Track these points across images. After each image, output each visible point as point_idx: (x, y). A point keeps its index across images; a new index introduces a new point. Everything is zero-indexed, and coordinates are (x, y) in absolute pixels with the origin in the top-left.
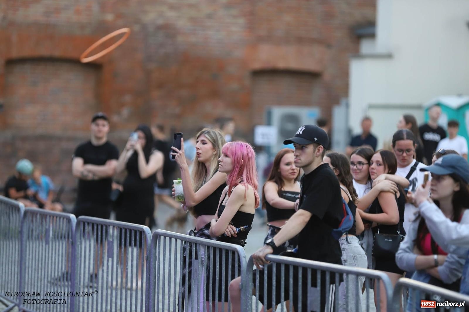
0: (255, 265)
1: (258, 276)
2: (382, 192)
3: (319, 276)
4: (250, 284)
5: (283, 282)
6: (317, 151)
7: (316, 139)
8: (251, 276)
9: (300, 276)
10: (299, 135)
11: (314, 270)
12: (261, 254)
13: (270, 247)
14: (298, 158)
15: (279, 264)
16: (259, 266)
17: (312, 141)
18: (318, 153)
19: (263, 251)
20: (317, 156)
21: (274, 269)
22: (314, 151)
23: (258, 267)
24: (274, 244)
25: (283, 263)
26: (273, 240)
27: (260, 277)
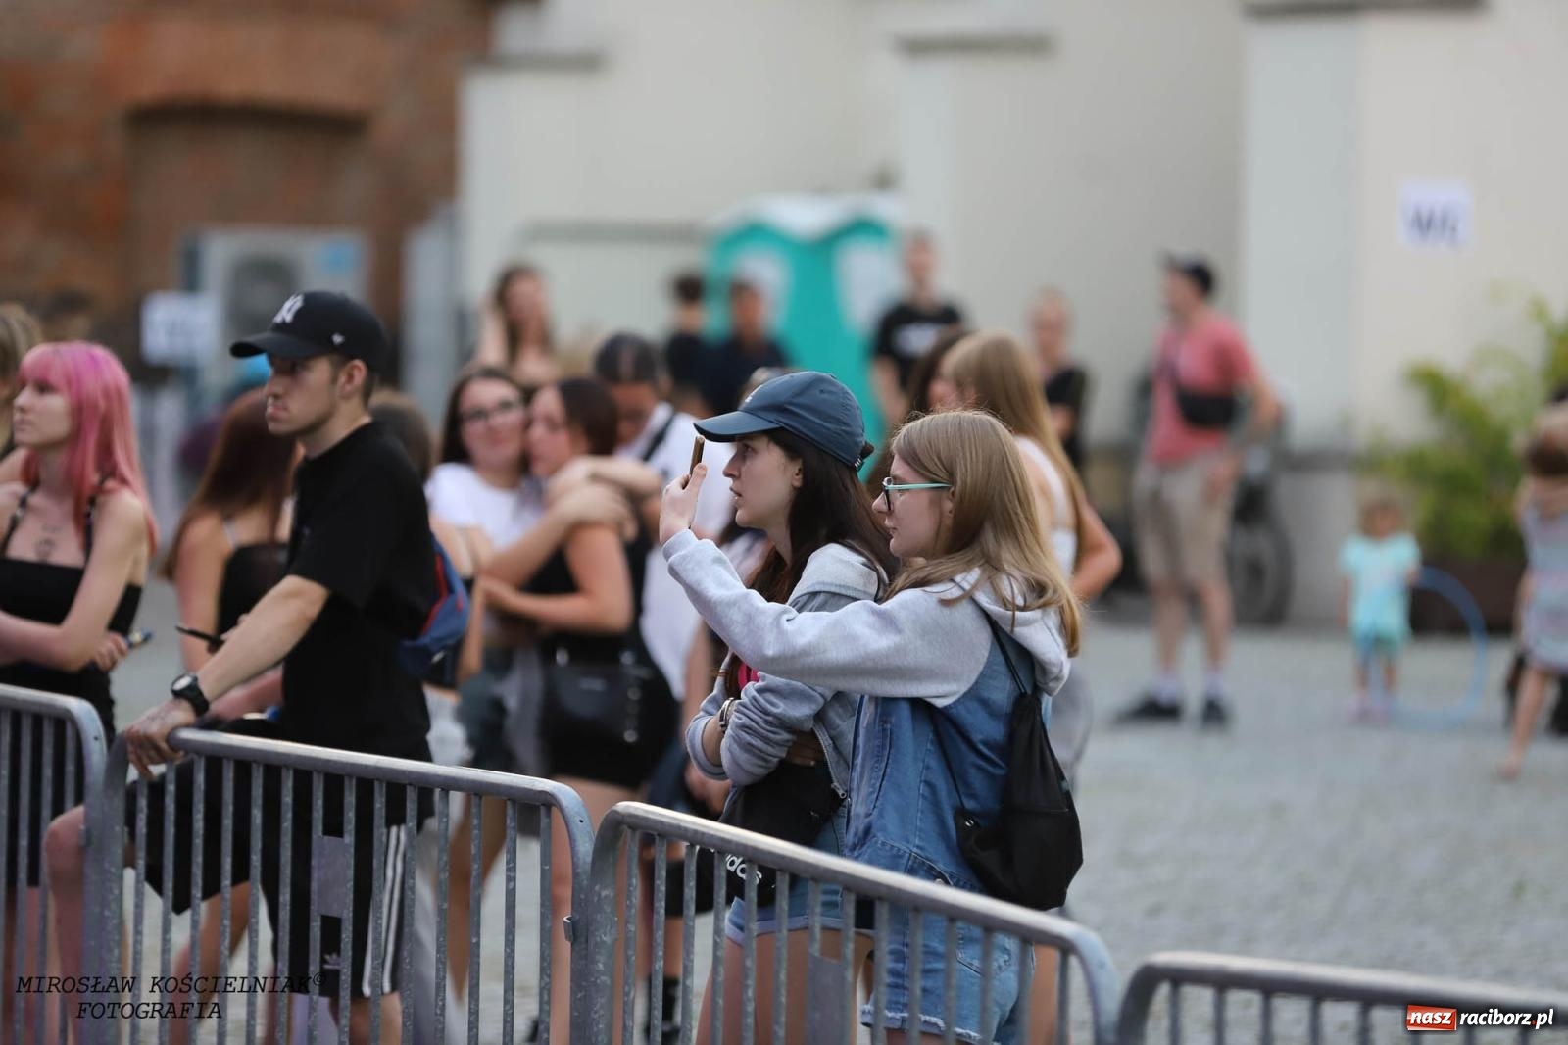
0: (136, 765)
1: (143, 803)
2: (578, 527)
3: (350, 799)
4: (117, 829)
5: (228, 822)
6: (343, 379)
7: (338, 339)
8: (119, 803)
9: (287, 798)
10: (283, 327)
11: (335, 778)
12: (154, 729)
13: (185, 705)
14: (280, 403)
15: (215, 759)
16: (147, 769)
17: (326, 348)
18: (348, 388)
19: (162, 718)
20: (347, 397)
21: (200, 779)
22: (334, 380)
23: (144, 771)
24: (200, 694)
25: (228, 758)
26: (195, 680)
27: (150, 806)
